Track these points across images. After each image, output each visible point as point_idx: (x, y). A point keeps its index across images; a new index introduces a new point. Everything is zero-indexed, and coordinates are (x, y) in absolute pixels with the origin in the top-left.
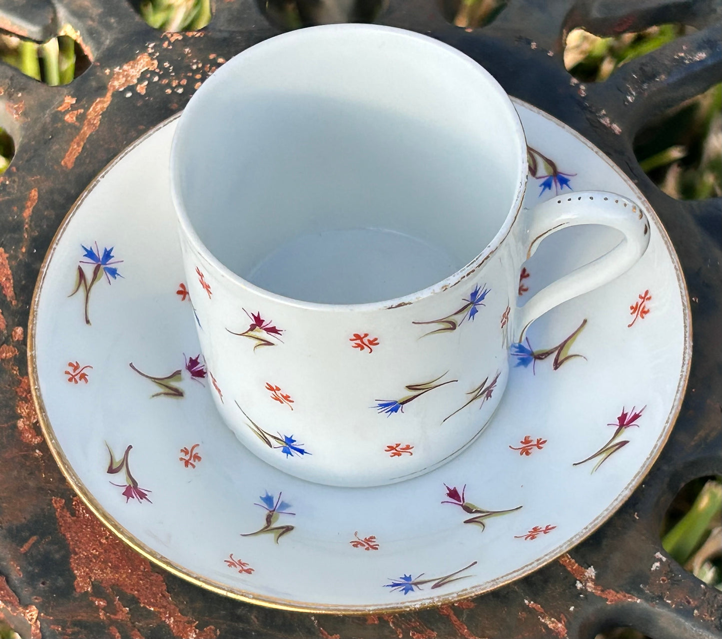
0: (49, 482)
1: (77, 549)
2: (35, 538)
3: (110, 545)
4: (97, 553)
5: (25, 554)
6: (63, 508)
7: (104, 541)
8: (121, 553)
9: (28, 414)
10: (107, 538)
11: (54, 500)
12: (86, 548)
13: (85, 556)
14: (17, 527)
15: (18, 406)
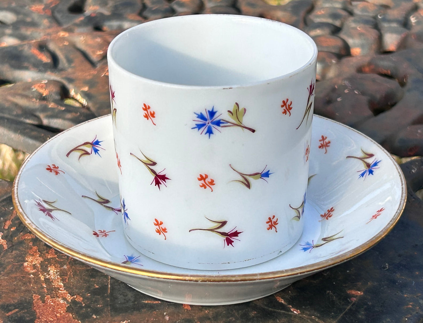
0: (34, 288)
1: (40, 317)
2: (17, 310)
3: (62, 317)
4: (53, 320)
5: (8, 316)
6: (39, 299)
7: (58, 315)
8: (67, 321)
9: (32, 261)
10: (61, 314)
11: (34, 296)
12: (47, 317)
13: (45, 320)
14: (7, 305)
15: (27, 257)
